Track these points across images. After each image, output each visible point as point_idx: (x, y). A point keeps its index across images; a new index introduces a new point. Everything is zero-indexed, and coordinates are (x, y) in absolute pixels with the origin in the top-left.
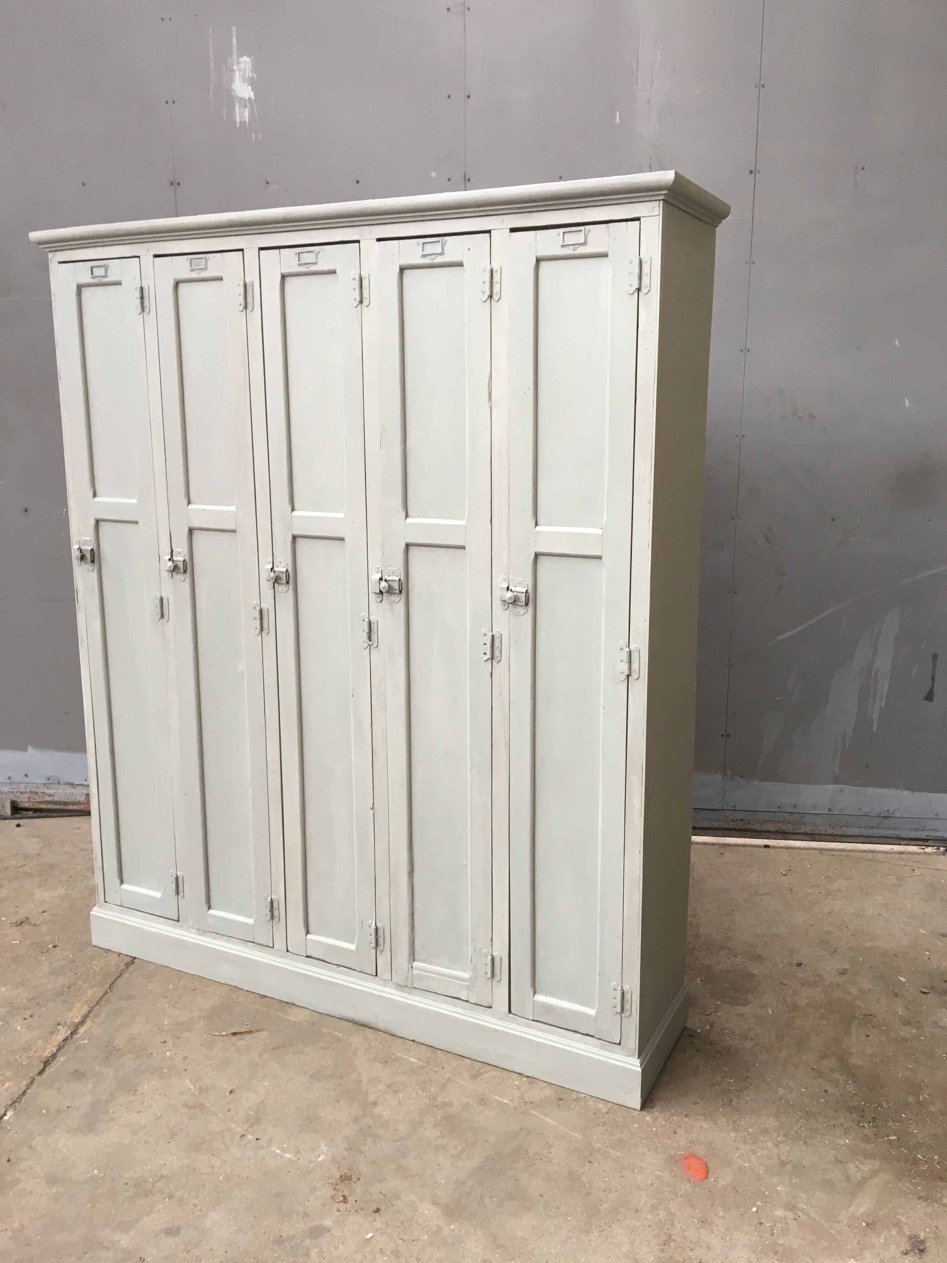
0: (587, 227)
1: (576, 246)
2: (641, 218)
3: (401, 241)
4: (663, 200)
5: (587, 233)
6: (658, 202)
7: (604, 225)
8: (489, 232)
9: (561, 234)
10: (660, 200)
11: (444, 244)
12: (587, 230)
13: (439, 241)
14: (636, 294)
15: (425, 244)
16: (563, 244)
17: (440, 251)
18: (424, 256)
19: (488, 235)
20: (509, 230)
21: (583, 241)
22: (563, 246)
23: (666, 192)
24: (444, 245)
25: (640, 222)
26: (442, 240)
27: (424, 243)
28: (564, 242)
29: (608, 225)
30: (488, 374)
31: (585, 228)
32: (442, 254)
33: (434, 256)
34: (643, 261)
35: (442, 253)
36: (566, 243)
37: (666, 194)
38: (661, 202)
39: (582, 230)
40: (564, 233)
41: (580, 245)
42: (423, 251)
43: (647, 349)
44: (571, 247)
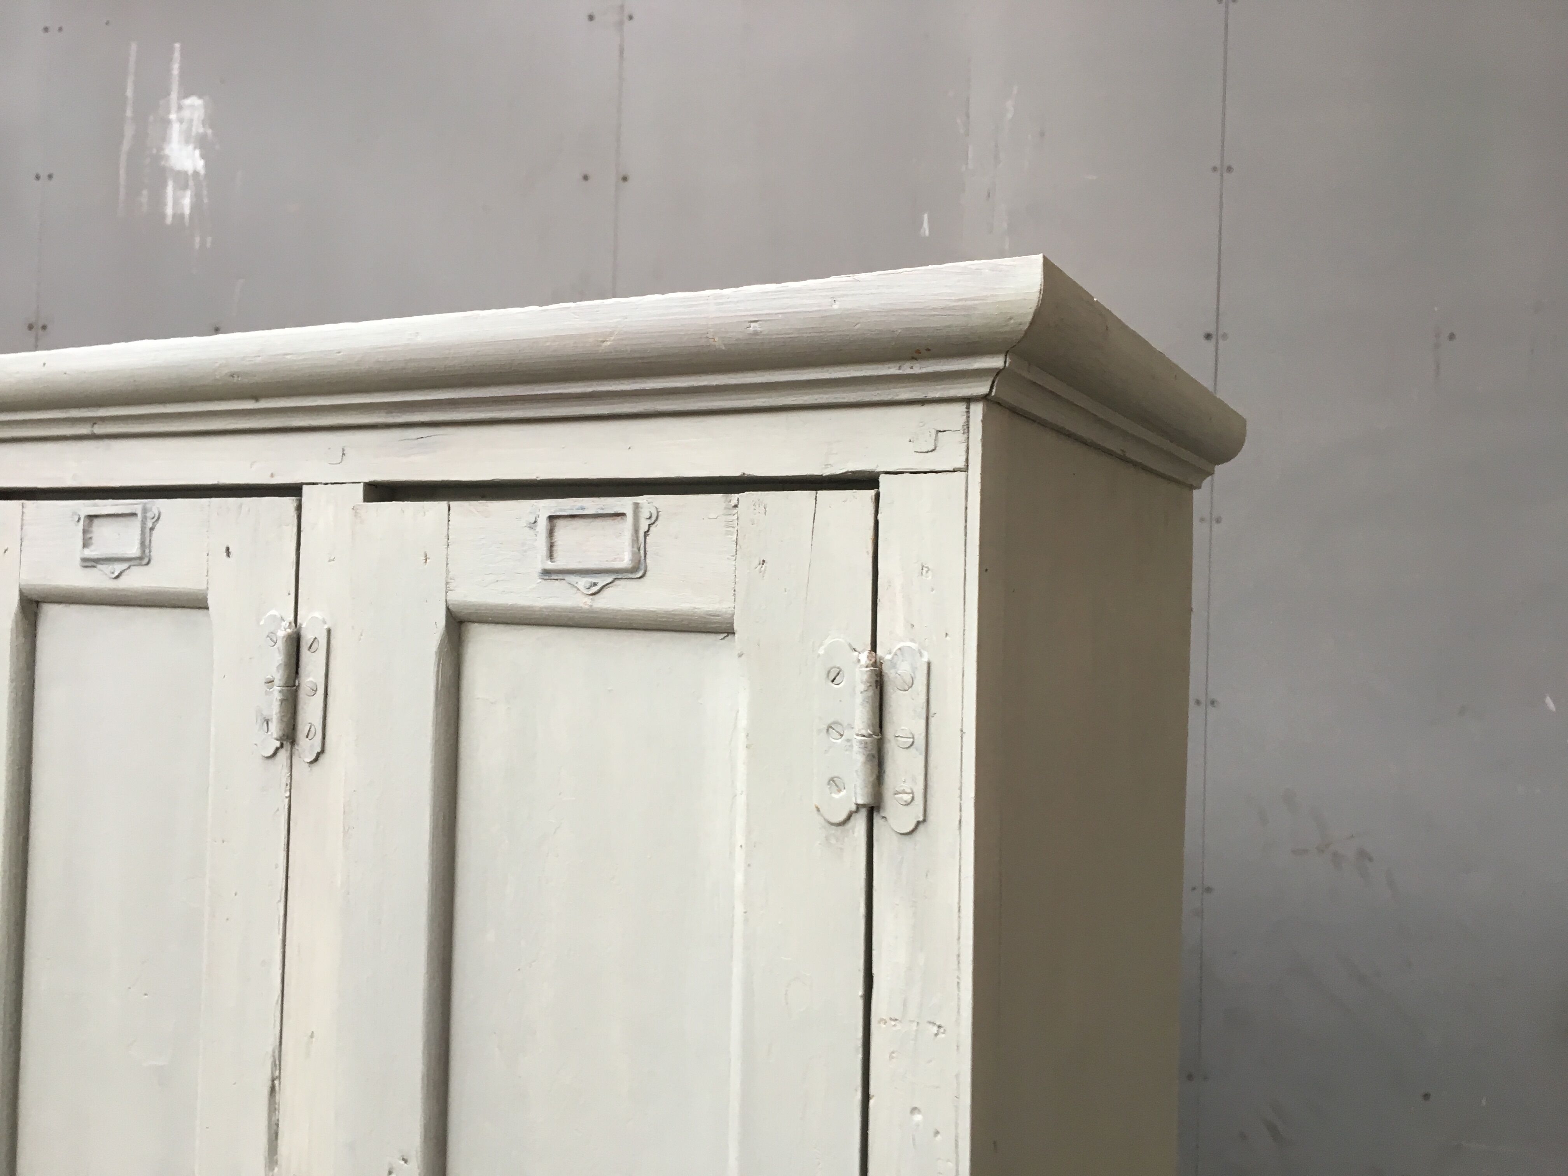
0: (648, 502)
1: (602, 581)
2: (882, 479)
3: (30, 504)
4: (985, 398)
5: (644, 527)
6: (961, 408)
7: (717, 499)
8: (294, 490)
9: (543, 524)
10: (968, 400)
11: (149, 524)
12: (644, 513)
13: (134, 515)
14: (860, 824)
15: (96, 522)
16: (550, 565)
17: (134, 551)
18: (89, 563)
19: (289, 502)
20: (360, 489)
21: (625, 561)
22: (546, 573)
23: (997, 362)
24: (152, 529)
25: (877, 497)
26: (145, 510)
27: (91, 518)
28: (551, 556)
29: (734, 497)
30: (270, 1050)
31: (637, 506)
32: (143, 559)
33: (118, 567)
34: (890, 673)
35: (141, 558)
36: (561, 563)
37: (998, 372)
38: (977, 410)
39: (623, 515)
40: (551, 518)
41: (618, 574)
42: (85, 545)
43: (914, 1110)
44: (583, 582)
